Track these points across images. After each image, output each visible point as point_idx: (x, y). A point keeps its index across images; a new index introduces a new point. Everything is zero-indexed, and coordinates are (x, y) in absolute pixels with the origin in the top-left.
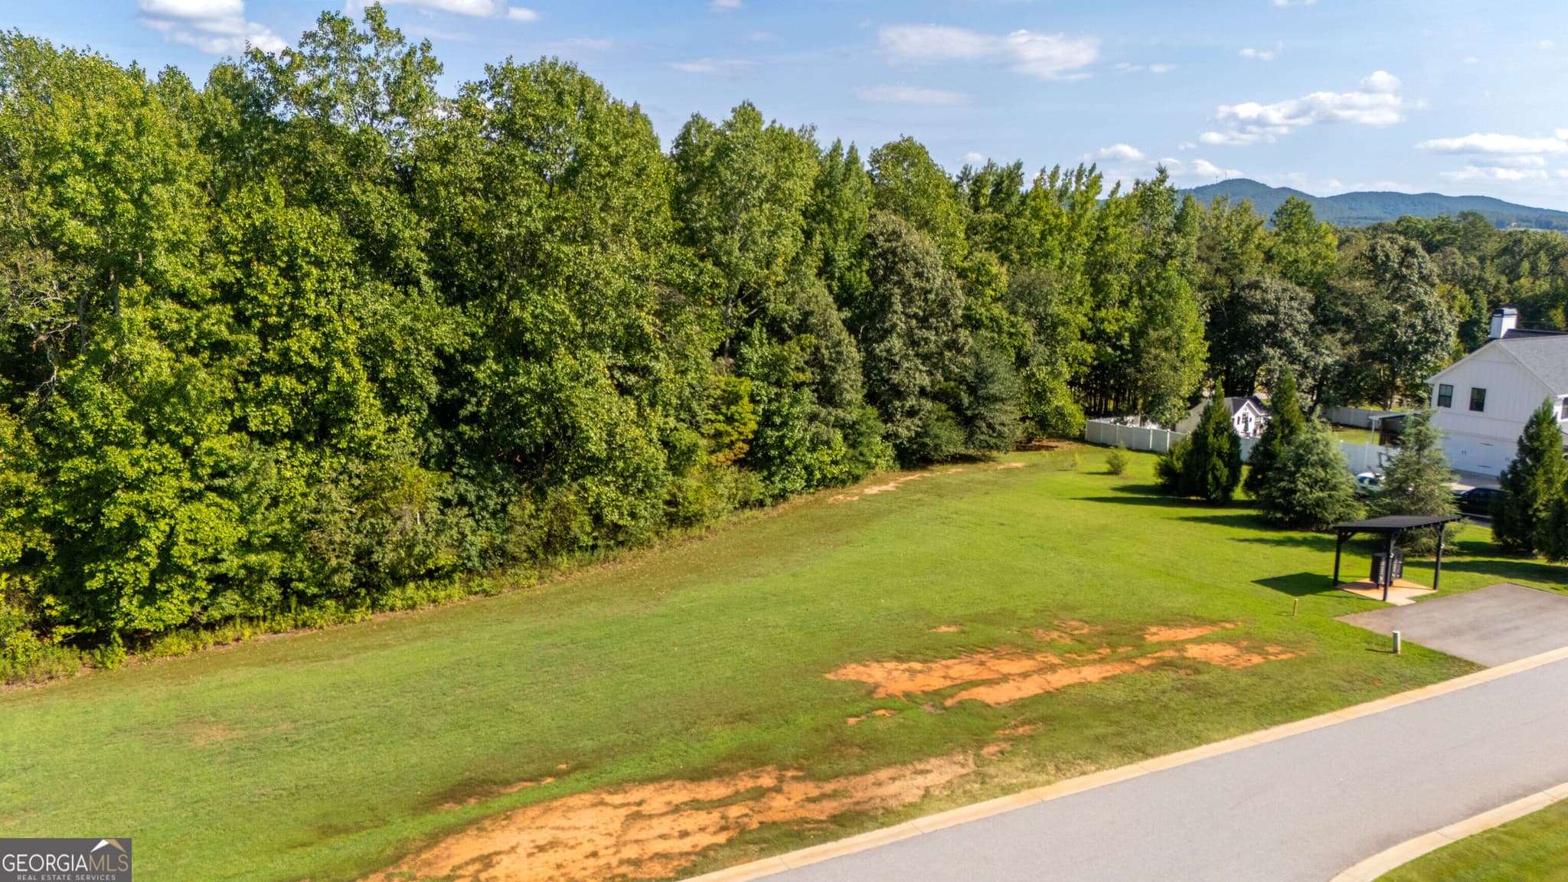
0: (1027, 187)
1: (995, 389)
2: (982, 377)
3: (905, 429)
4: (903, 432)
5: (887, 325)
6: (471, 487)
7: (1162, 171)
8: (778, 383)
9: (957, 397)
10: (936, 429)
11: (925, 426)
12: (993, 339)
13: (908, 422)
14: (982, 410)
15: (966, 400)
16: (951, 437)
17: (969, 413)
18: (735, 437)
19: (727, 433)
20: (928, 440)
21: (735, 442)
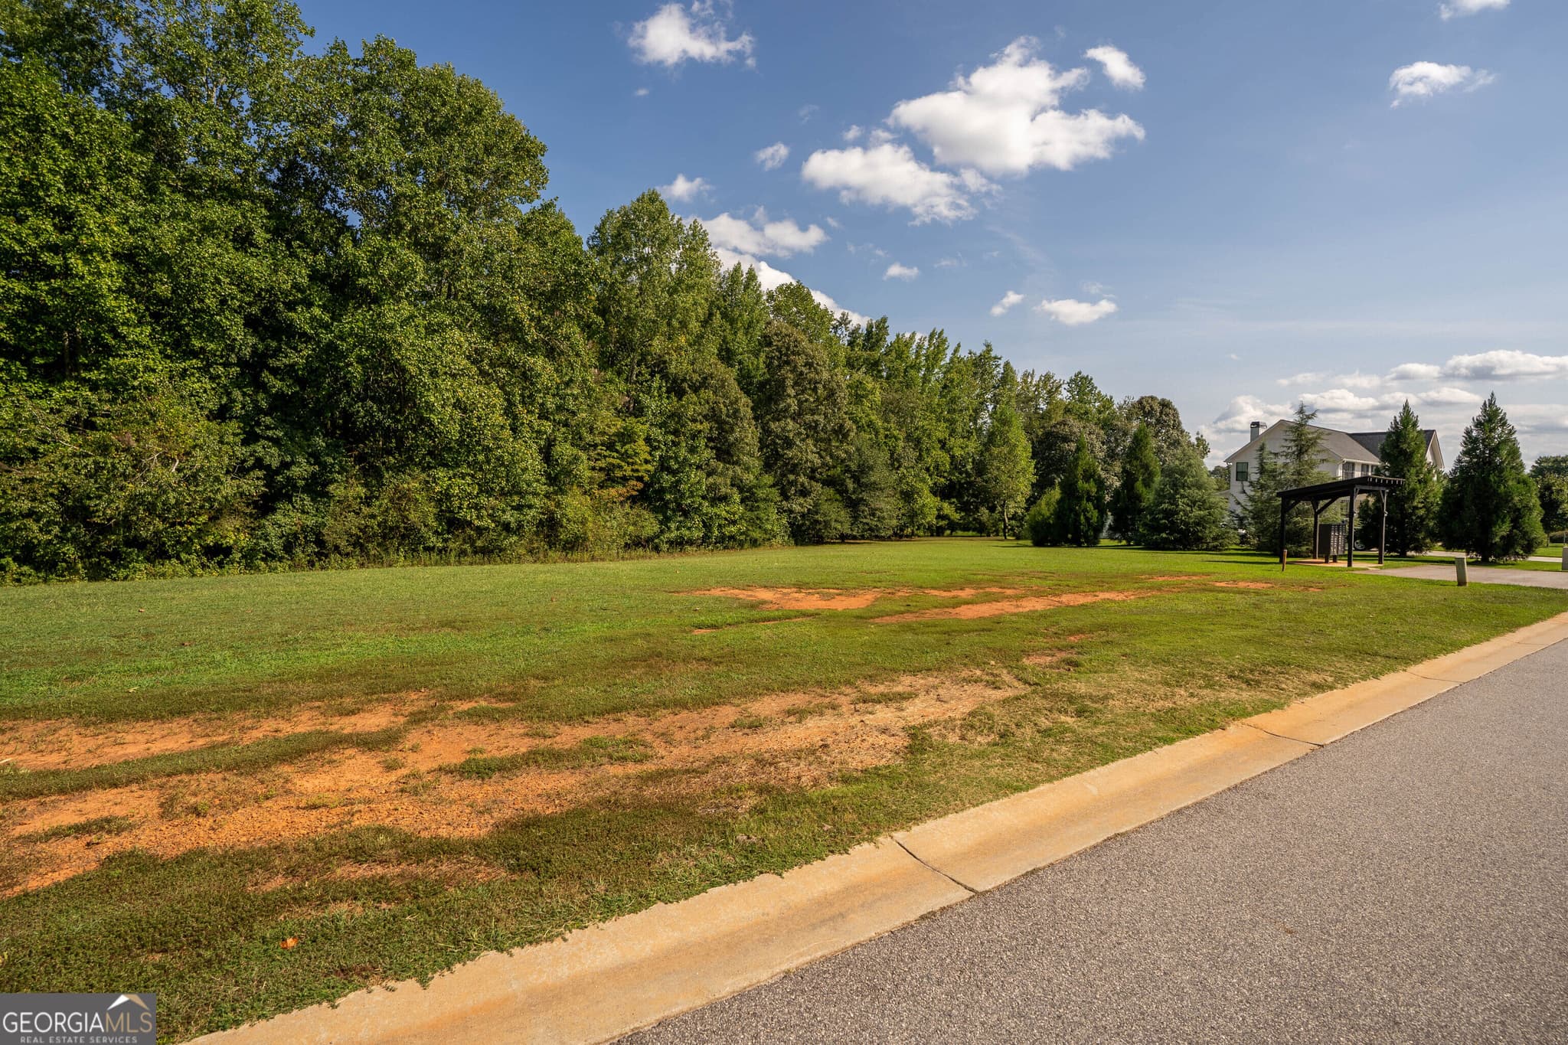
0: (890, 339)
1: (874, 477)
2: (864, 469)
3: (799, 505)
4: (797, 508)
5: (782, 405)
6: (274, 450)
7: (988, 346)
8: (676, 433)
9: (843, 483)
10: (825, 507)
11: (816, 505)
12: (870, 439)
13: (801, 500)
14: (864, 495)
15: (850, 485)
16: (837, 516)
17: (854, 497)
18: (629, 473)
19: (620, 467)
20: (818, 517)
21: (625, 479)
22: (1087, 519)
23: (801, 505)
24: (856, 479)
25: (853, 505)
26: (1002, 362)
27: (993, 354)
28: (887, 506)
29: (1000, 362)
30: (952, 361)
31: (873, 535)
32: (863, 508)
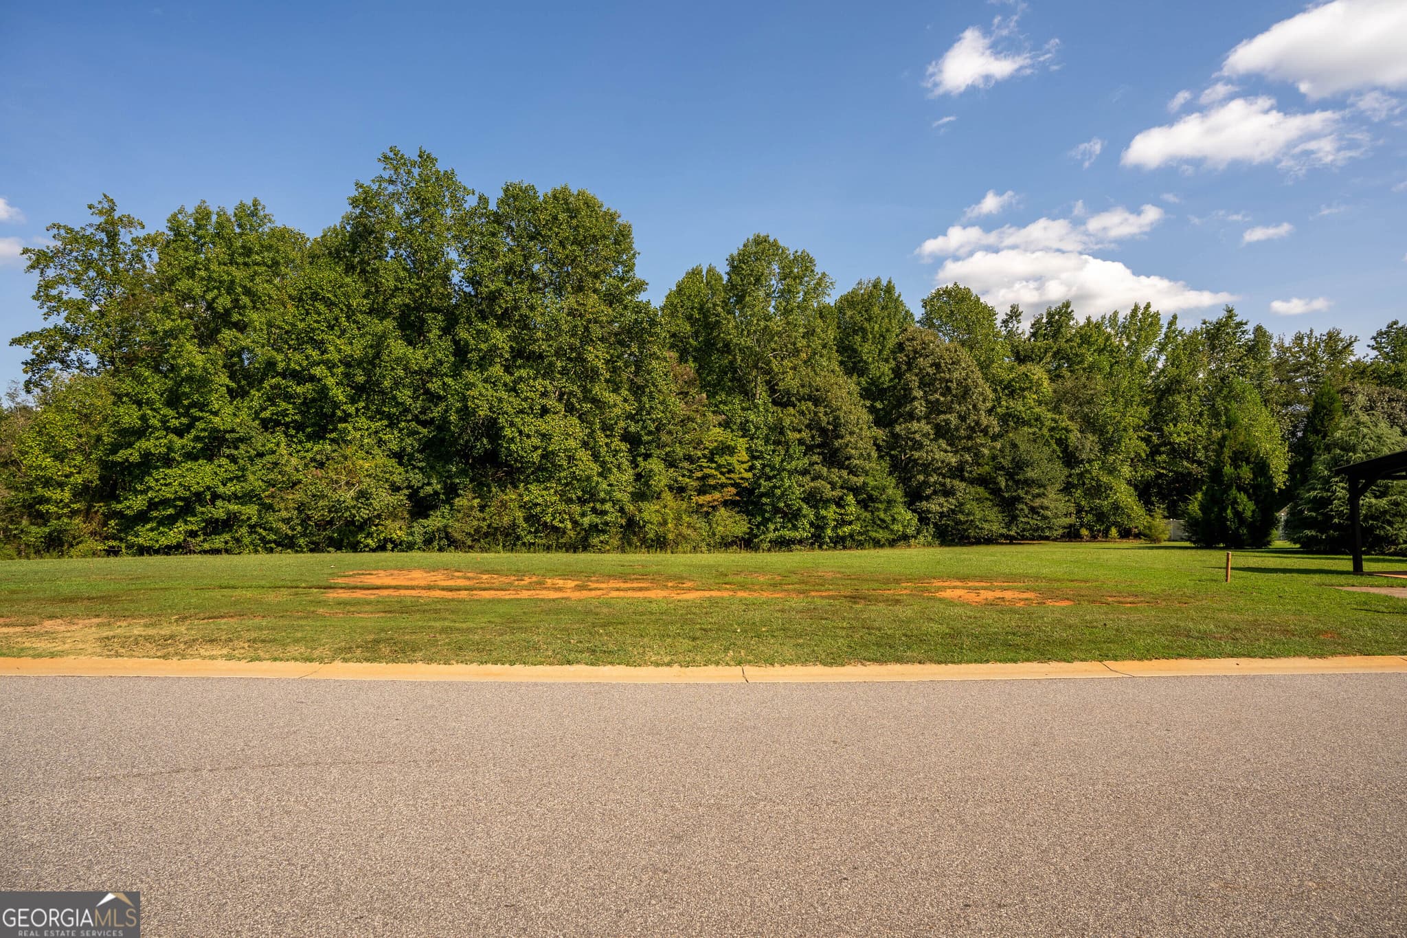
1: (1033, 473)
2: (1021, 465)
5: (908, 408)
6: (419, 476)
9: (993, 481)
10: (971, 506)
11: (960, 505)
13: (941, 500)
14: (1021, 493)
15: (1003, 483)
17: (1006, 495)
18: (723, 480)
19: (713, 476)
20: (961, 517)
21: (723, 486)
22: (1238, 514)
23: (941, 505)
24: (1010, 476)
25: (1008, 506)
26: (1250, 327)
27: (1238, 319)
28: (1057, 505)
29: (1246, 327)
30: (1166, 336)
31: (1037, 536)
32: (1020, 506)
